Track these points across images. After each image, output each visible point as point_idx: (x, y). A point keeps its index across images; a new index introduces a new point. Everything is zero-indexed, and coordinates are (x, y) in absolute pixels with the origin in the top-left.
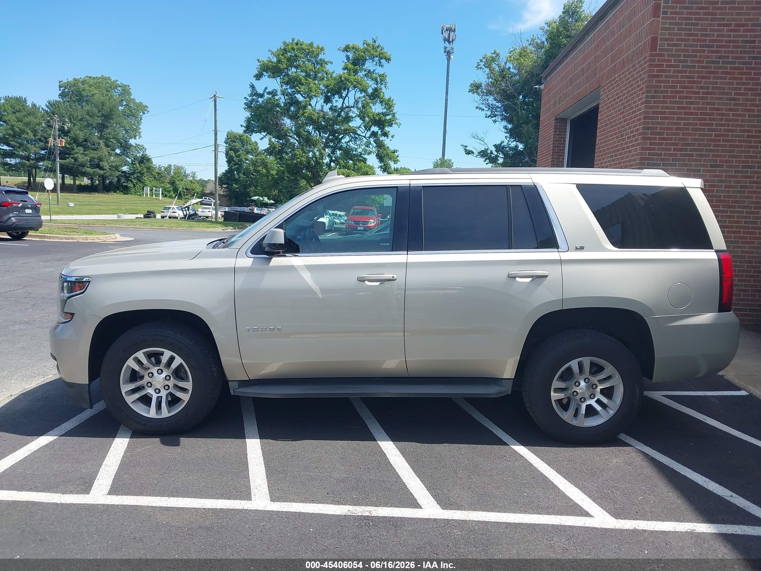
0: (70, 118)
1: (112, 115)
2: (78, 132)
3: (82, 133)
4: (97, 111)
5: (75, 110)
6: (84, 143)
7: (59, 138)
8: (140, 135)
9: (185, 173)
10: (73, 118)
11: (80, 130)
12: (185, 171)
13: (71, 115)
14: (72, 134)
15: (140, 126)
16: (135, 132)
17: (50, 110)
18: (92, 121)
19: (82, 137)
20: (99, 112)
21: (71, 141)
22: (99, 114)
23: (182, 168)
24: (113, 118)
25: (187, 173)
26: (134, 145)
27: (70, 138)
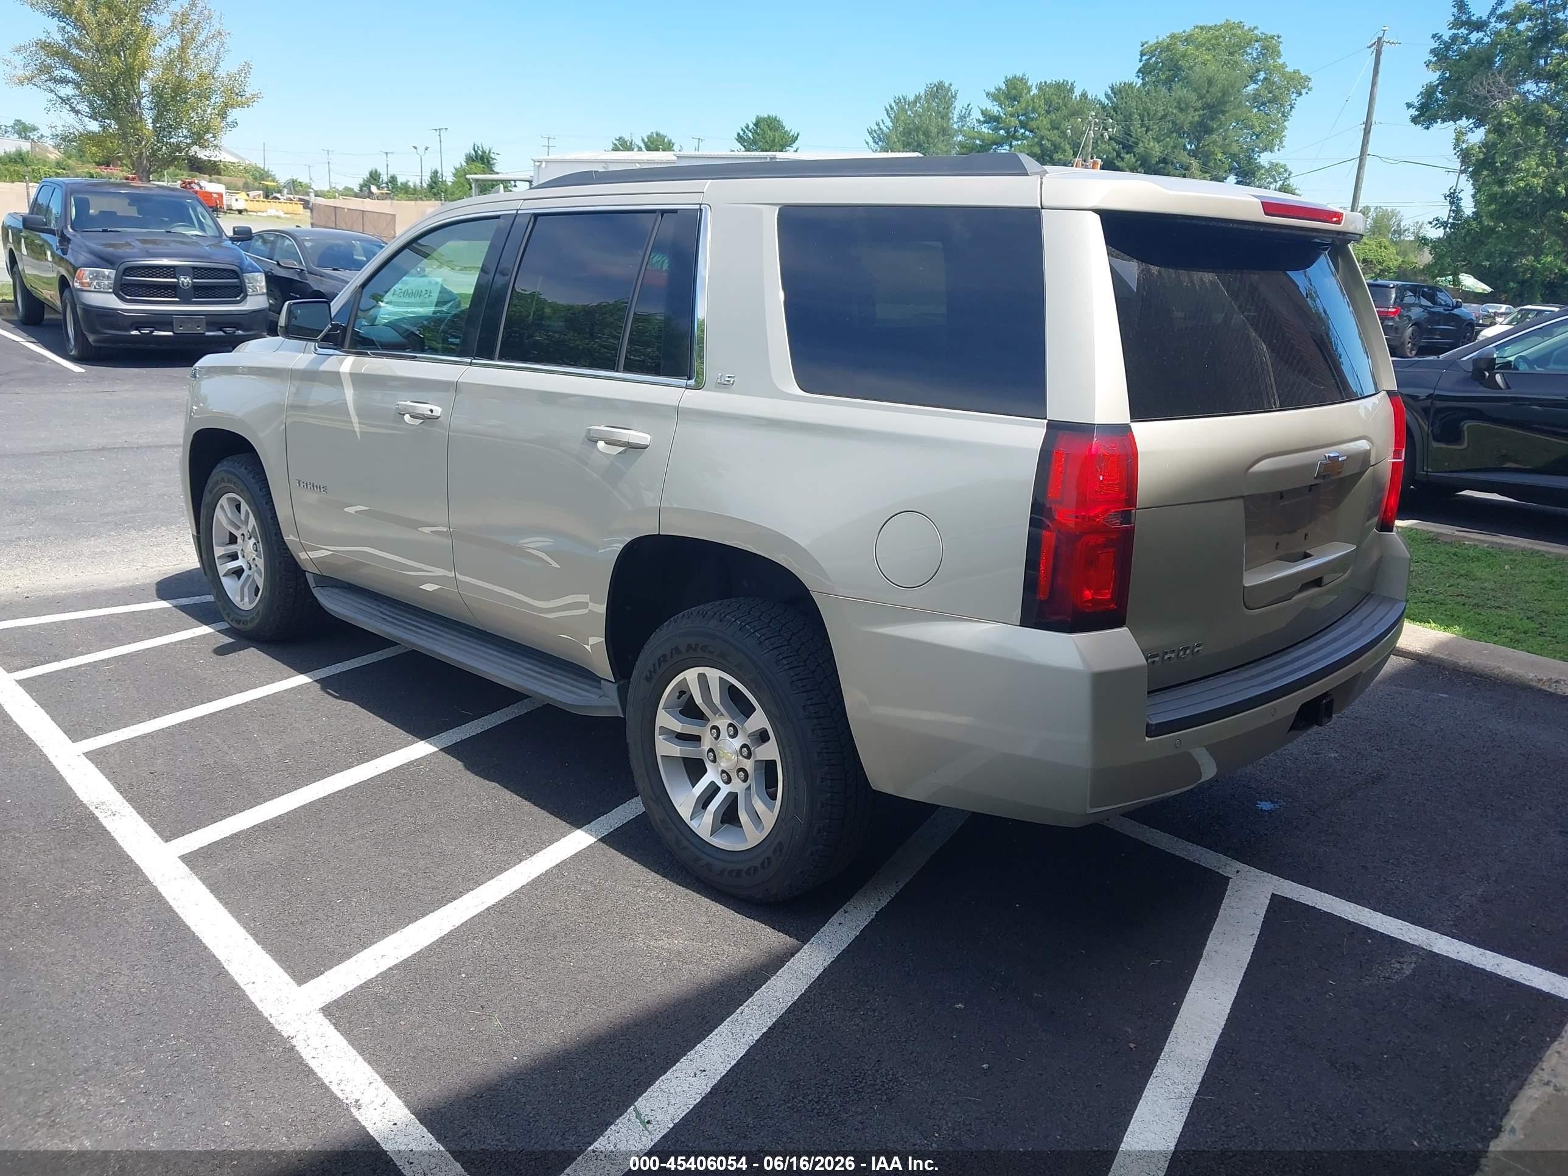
0: (1143, 116)
1: (1225, 103)
2: (1152, 144)
3: (1160, 146)
4: (1195, 98)
5: (1154, 99)
6: (1161, 165)
7: (1092, 158)
8: (1281, 142)
9: (1398, 226)
10: (1148, 115)
11: (1158, 140)
12: (1401, 220)
13: (1145, 109)
14: (1140, 149)
15: (1286, 123)
16: (1270, 137)
17: (1112, 103)
18: (1182, 119)
19: (1158, 154)
20: (1197, 100)
21: (1136, 162)
22: (1199, 104)
23: (1394, 214)
24: (1226, 109)
25: (1402, 224)
26: (1267, 166)
27: (1134, 156)
